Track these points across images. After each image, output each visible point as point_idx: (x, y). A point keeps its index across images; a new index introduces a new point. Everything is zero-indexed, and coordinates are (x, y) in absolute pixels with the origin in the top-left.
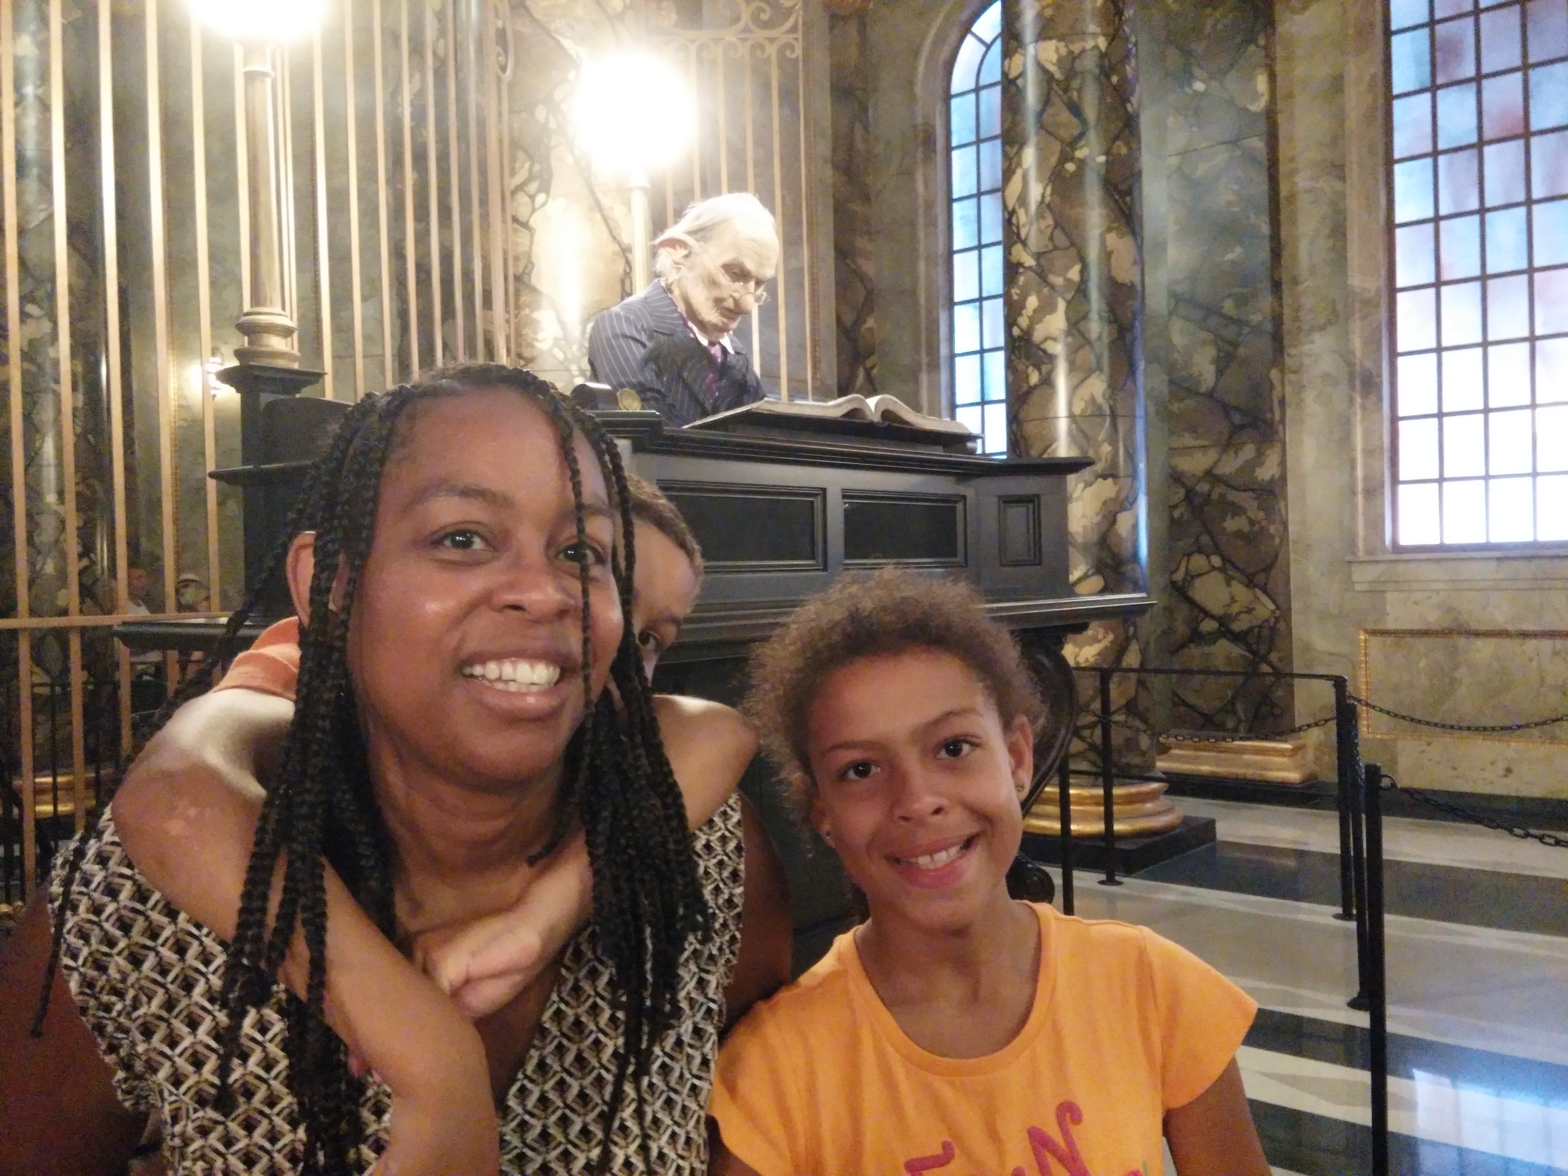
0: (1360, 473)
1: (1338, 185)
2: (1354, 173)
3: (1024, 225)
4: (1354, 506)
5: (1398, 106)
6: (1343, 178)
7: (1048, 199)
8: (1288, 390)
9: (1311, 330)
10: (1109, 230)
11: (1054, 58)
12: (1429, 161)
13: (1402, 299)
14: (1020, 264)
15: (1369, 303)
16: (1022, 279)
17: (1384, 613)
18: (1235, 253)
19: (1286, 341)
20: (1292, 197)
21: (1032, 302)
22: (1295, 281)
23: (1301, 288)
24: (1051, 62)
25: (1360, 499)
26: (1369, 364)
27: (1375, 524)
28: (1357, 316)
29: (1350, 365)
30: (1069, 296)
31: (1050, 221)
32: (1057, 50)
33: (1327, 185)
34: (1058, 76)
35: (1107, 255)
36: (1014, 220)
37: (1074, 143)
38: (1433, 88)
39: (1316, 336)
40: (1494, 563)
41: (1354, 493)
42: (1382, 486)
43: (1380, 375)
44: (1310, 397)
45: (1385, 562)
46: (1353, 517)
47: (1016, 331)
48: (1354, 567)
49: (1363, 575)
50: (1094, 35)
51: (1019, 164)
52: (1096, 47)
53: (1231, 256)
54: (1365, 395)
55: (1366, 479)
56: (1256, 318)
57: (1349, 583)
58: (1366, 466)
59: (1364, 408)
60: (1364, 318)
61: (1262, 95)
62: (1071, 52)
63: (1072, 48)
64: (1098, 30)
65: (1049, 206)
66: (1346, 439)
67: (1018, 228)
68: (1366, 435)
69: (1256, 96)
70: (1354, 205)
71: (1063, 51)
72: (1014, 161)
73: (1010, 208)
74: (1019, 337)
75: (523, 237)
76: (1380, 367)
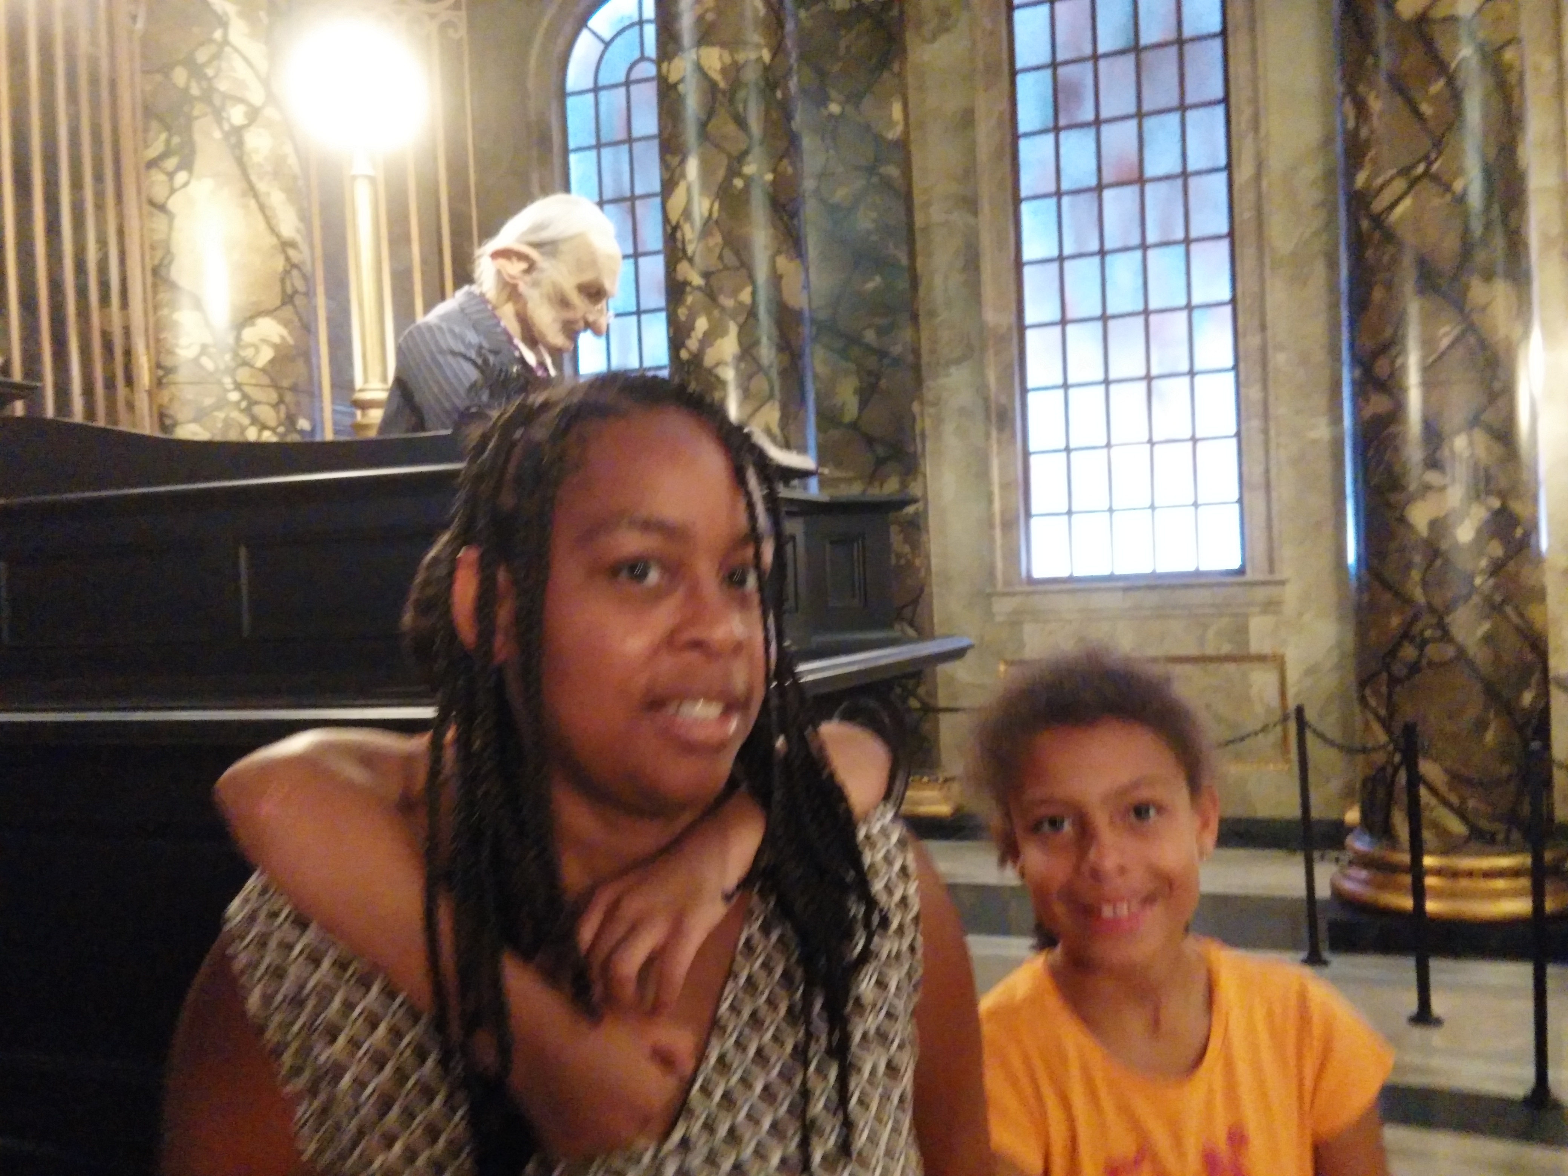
0: (997, 506)
1: (971, 220)
2: (985, 208)
3: (691, 241)
4: (992, 540)
5: (1024, 145)
6: (975, 213)
7: (715, 215)
8: (928, 422)
9: (949, 363)
10: (778, 252)
11: (718, 65)
12: (1053, 201)
13: (1030, 334)
14: (686, 283)
15: (1002, 339)
16: (689, 299)
17: (1021, 645)
18: (874, 283)
19: (925, 372)
20: (926, 229)
21: (702, 324)
22: (932, 314)
23: (939, 319)
24: (715, 71)
25: (998, 533)
26: (1003, 400)
27: (1013, 556)
28: (991, 352)
29: (986, 399)
30: (741, 319)
31: (717, 239)
32: (721, 57)
33: (959, 218)
34: (722, 85)
35: (776, 279)
36: (679, 235)
37: (741, 157)
38: (1056, 129)
39: (953, 370)
40: (1120, 594)
41: (991, 526)
42: (1018, 517)
43: (1014, 409)
44: (949, 428)
45: (1022, 593)
46: (992, 551)
47: (684, 355)
48: (993, 599)
49: (1003, 607)
50: (758, 46)
51: (683, 175)
52: (760, 59)
53: (870, 286)
54: (1001, 429)
55: (1003, 513)
56: (897, 350)
57: (989, 614)
58: (1002, 498)
59: (999, 442)
60: (997, 353)
61: (897, 123)
62: (735, 63)
63: (736, 57)
64: (762, 41)
65: (717, 222)
66: (984, 474)
67: (683, 242)
68: (1003, 467)
69: (891, 124)
70: (986, 240)
71: (727, 59)
72: (678, 171)
73: (674, 222)
74: (688, 361)
75: (159, 222)
76: (1013, 401)
